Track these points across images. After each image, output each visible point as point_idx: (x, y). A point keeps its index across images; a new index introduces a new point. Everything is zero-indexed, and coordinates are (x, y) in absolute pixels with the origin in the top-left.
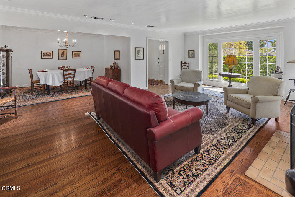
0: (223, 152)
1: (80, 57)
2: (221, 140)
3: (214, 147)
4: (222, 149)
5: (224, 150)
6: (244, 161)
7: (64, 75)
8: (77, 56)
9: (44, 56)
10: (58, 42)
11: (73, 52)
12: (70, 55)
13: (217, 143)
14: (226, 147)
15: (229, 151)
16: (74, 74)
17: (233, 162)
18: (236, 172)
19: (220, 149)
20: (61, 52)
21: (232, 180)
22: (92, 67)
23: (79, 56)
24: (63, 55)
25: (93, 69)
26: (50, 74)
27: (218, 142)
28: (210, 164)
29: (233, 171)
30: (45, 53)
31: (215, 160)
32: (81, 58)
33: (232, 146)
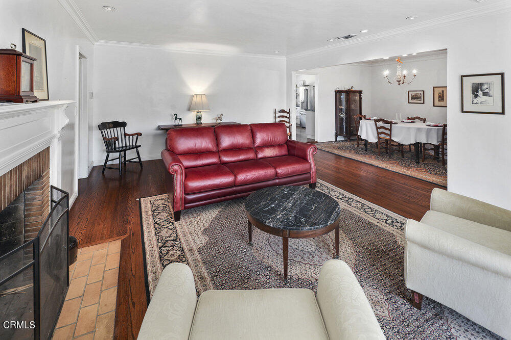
0: (160, 241)
2: (180, 253)
3: (175, 238)
4: (165, 243)
5: (161, 244)
6: (131, 252)
7: (377, 128)
9: (412, 98)
13: (179, 245)
14: (163, 248)
15: (156, 247)
16: (390, 130)
17: (141, 243)
18: (130, 236)
19: (166, 241)
20: (438, 91)
21: (128, 228)
27: (180, 247)
28: (156, 223)
29: (133, 236)
30: (414, 93)
31: (156, 228)
33: (160, 258)
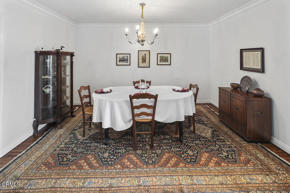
1: (169, 63)
7: (133, 108)
8: (165, 61)
9: (120, 61)
10: (126, 35)
11: (159, 55)
12: (153, 59)
16: (154, 107)
22: (191, 86)
23: (168, 61)
24: (144, 60)
25: (194, 90)
26: (106, 103)
30: (121, 56)
32: (170, 65)
